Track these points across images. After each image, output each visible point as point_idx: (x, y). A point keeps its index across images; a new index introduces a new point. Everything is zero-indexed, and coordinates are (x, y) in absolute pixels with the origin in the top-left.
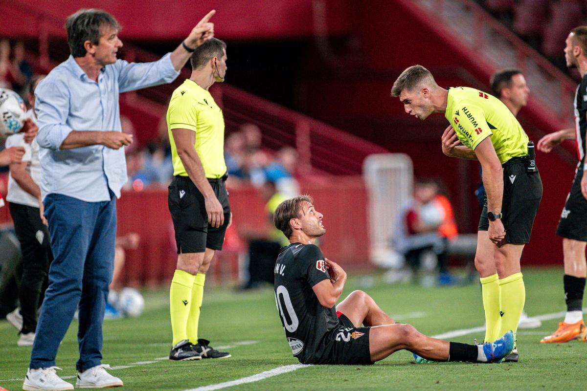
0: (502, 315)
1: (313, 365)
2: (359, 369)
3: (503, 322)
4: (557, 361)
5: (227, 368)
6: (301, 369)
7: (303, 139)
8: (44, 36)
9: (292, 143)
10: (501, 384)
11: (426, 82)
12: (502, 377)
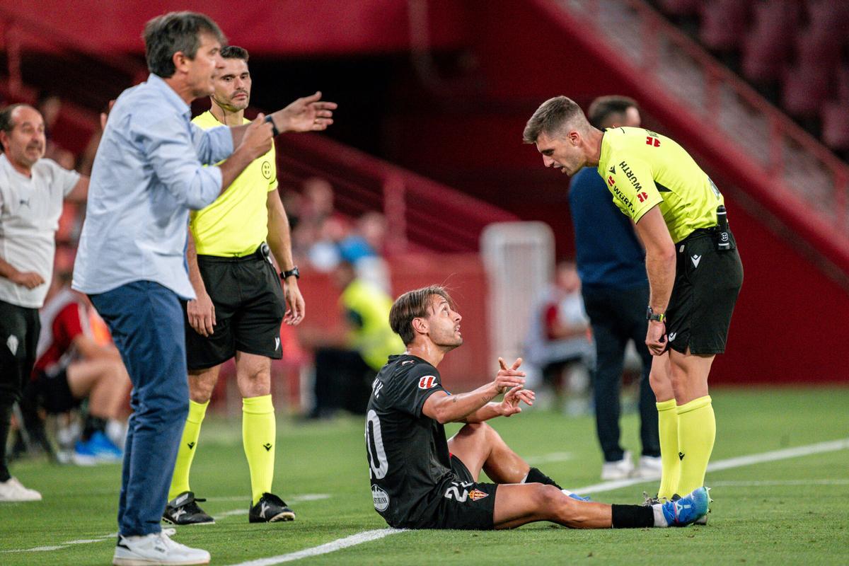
0: (681, 458)
1: (409, 530)
2: (476, 536)
3: (684, 469)
4: (764, 524)
5: (284, 535)
6: (392, 535)
7: (395, 200)
8: (14, 49)
9: (378, 207)
10: (682, 557)
11: (574, 123)
12: (684, 546)
